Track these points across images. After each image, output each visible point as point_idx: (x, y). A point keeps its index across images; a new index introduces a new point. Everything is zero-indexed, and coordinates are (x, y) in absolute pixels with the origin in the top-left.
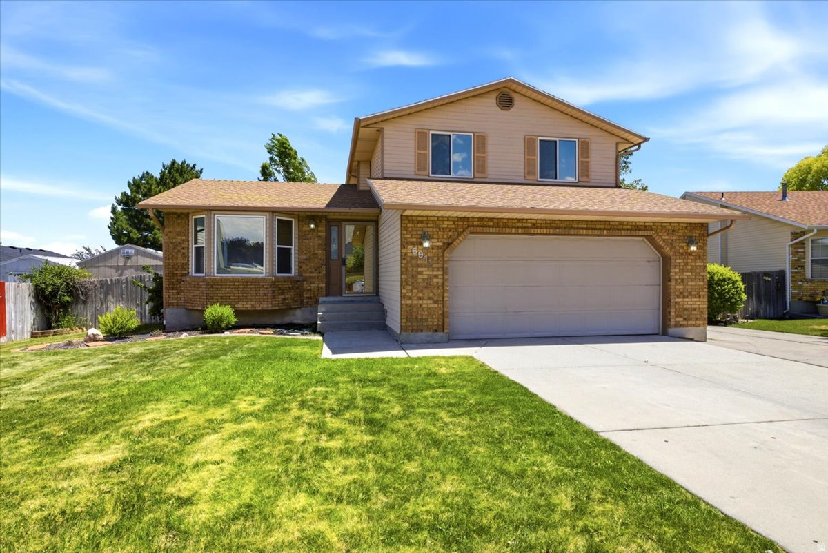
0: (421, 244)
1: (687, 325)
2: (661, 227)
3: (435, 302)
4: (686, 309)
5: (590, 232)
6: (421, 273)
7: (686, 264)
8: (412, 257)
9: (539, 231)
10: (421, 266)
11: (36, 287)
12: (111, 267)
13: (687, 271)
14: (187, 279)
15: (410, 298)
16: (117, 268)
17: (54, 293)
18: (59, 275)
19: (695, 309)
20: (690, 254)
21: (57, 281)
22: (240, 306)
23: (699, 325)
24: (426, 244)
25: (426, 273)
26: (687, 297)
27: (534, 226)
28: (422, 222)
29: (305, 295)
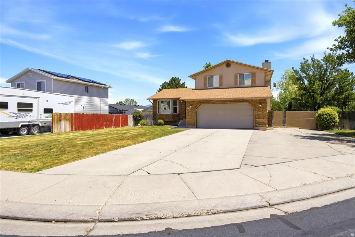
0: (189, 107)
1: (259, 126)
2: (252, 100)
3: (193, 119)
4: (259, 122)
5: (230, 103)
6: (190, 113)
7: (259, 110)
8: (188, 110)
9: (217, 103)
10: (190, 111)
11: (134, 116)
12: (148, 111)
13: (259, 112)
14: (157, 114)
15: (188, 118)
16: (149, 111)
17: (137, 117)
18: (138, 113)
19: (262, 122)
20: (260, 107)
21: (137, 115)
22: (165, 120)
23: (264, 127)
24: (191, 107)
25: (191, 113)
26: (259, 119)
27: (216, 102)
28: (190, 102)
29: (181, 118)
